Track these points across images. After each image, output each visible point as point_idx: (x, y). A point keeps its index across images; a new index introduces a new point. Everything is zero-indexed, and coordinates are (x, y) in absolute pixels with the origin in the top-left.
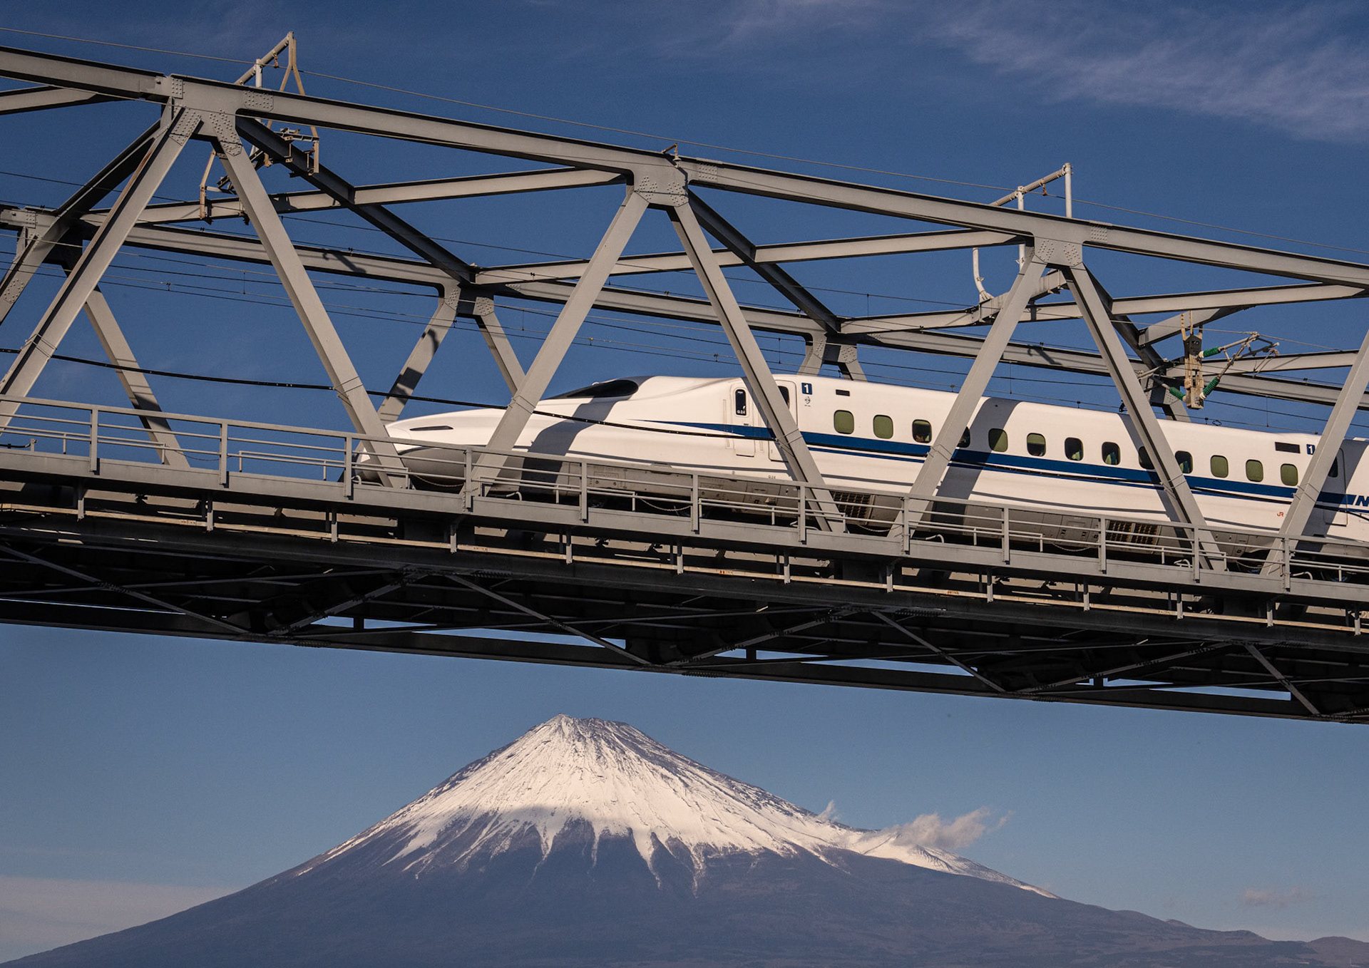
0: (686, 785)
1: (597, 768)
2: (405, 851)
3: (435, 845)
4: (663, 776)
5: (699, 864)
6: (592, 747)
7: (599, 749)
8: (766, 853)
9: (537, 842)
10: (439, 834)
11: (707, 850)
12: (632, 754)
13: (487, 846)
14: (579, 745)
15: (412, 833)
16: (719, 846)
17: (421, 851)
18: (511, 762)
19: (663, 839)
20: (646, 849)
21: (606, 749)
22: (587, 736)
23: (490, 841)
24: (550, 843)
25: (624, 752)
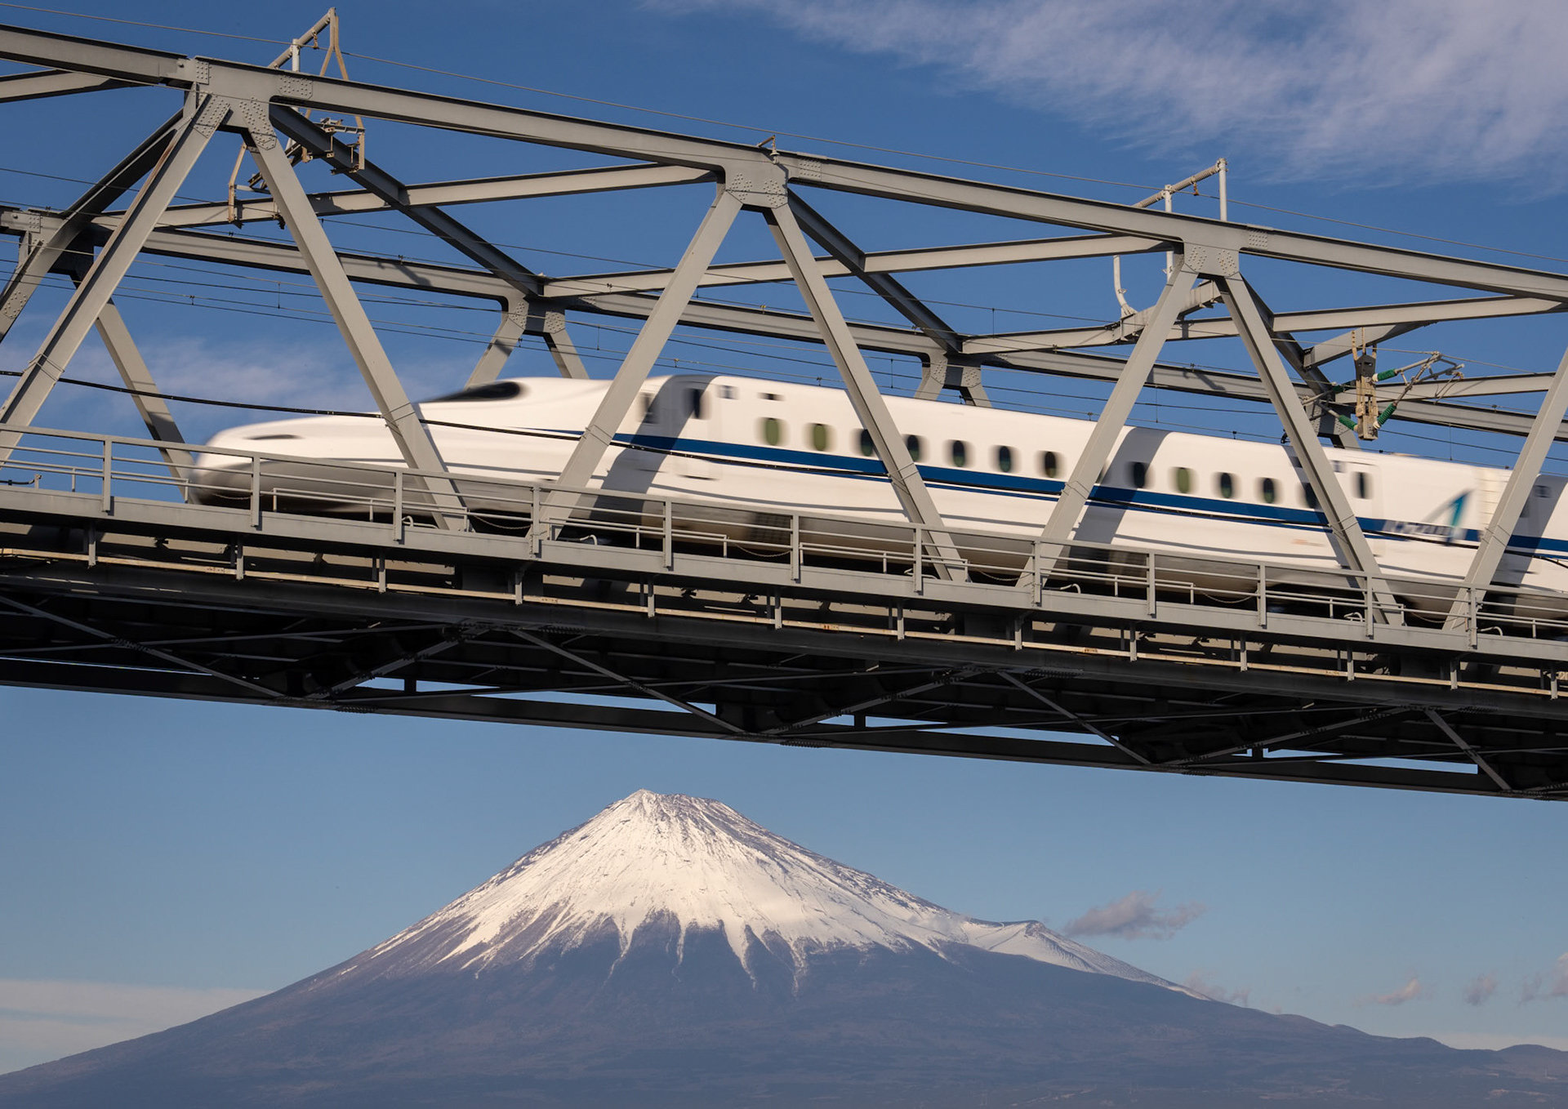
0: (786, 871)
1: (683, 851)
2: (463, 947)
3: (498, 939)
4: (759, 861)
5: (800, 961)
6: (677, 826)
7: (685, 830)
8: (877, 948)
9: (615, 936)
10: (503, 927)
11: (809, 945)
12: (723, 835)
13: (557, 940)
14: (663, 825)
15: (471, 925)
16: (824, 941)
17: (481, 947)
18: (585, 844)
19: (759, 933)
20: (739, 945)
21: (693, 830)
22: (672, 814)
23: (561, 934)
24: (629, 937)
25: (713, 833)
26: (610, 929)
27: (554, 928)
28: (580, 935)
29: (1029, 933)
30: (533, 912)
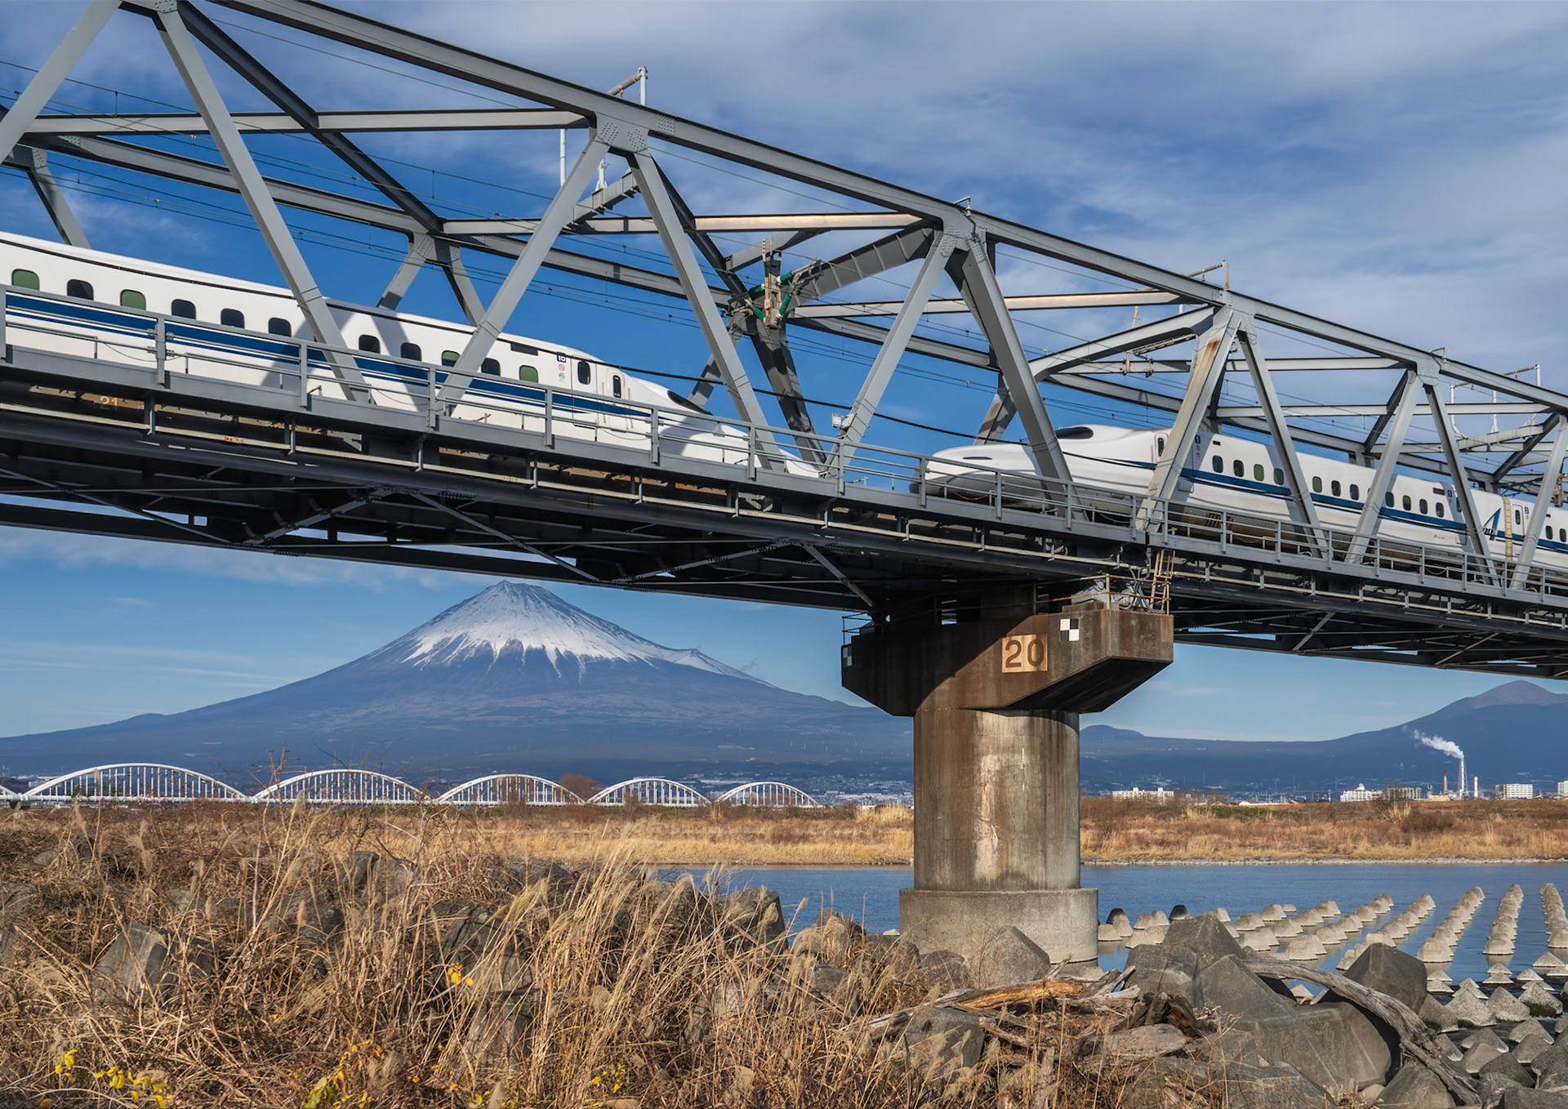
0: (575, 622)
1: (524, 611)
2: (414, 655)
3: (432, 652)
4: (562, 617)
5: (583, 667)
6: (522, 599)
7: (526, 601)
8: (620, 660)
9: (491, 652)
10: (434, 646)
11: (586, 658)
12: (544, 604)
13: (462, 653)
14: (515, 598)
15: (418, 645)
16: (594, 656)
17: (423, 655)
18: (476, 607)
19: (562, 651)
20: (553, 658)
21: (529, 601)
22: (519, 593)
23: (463, 650)
24: (498, 653)
25: (539, 602)
26: (488, 648)
27: (461, 647)
28: (473, 652)
29: (692, 654)
30: (450, 639)
